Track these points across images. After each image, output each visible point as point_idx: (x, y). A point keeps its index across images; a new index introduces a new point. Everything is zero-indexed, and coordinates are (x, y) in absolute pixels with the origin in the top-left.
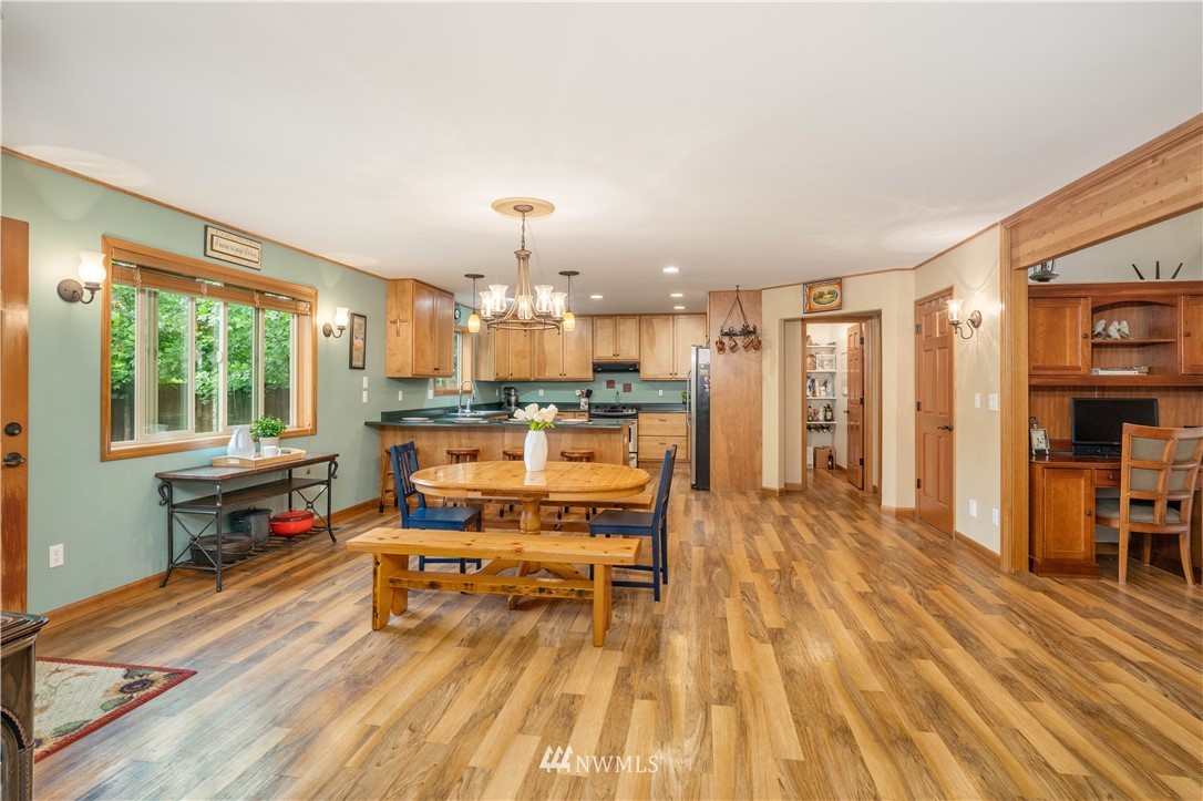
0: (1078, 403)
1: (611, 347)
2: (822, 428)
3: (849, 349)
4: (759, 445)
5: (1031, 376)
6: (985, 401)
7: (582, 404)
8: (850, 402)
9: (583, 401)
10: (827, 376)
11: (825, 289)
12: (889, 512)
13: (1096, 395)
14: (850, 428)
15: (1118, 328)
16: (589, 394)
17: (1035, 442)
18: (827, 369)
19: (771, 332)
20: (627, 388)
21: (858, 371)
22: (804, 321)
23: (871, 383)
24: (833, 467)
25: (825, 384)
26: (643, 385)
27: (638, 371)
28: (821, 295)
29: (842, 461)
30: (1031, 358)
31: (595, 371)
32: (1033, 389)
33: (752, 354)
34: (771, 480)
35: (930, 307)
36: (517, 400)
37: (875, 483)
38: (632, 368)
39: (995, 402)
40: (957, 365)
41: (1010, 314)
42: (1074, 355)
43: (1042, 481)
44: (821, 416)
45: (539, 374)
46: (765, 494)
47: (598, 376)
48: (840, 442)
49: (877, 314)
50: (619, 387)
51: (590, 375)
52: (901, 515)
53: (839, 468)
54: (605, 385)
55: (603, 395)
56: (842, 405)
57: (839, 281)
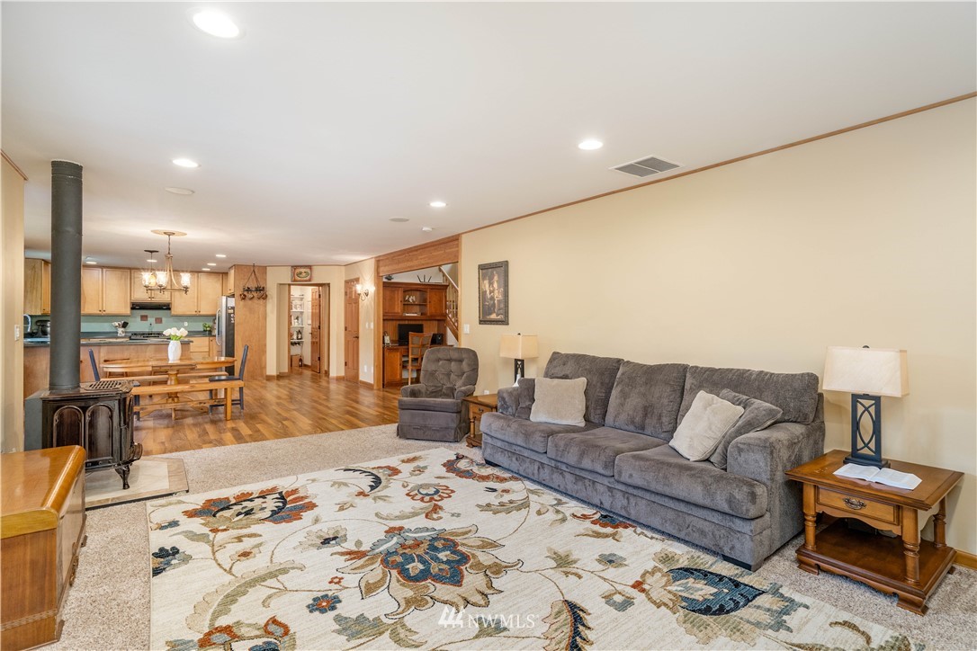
0: (400, 326)
2: (296, 343)
3: (312, 299)
4: (264, 352)
5: (384, 316)
6: (369, 326)
8: (312, 328)
9: (120, 330)
10: (299, 314)
11: (303, 270)
12: (333, 379)
13: (406, 322)
14: (313, 343)
15: (412, 299)
16: (125, 325)
17: (386, 342)
18: (299, 310)
19: (272, 290)
20: (159, 321)
21: (318, 311)
22: (289, 285)
23: (324, 317)
24: (303, 366)
25: (297, 318)
26: (171, 319)
27: (170, 309)
28: (301, 273)
29: (308, 361)
30: (384, 309)
31: (133, 308)
32: (384, 320)
33: (261, 301)
34: (272, 370)
35: (350, 283)
37: (326, 369)
38: (165, 307)
39: (372, 326)
40: (360, 310)
41: (377, 291)
42: (398, 309)
43: (386, 354)
44: (295, 337)
46: (269, 378)
47: (135, 311)
48: (306, 352)
49: (329, 285)
50: (151, 320)
51: (128, 311)
52: (339, 379)
53: (306, 366)
54: (139, 319)
55: (137, 325)
56: (307, 330)
57: (310, 267)
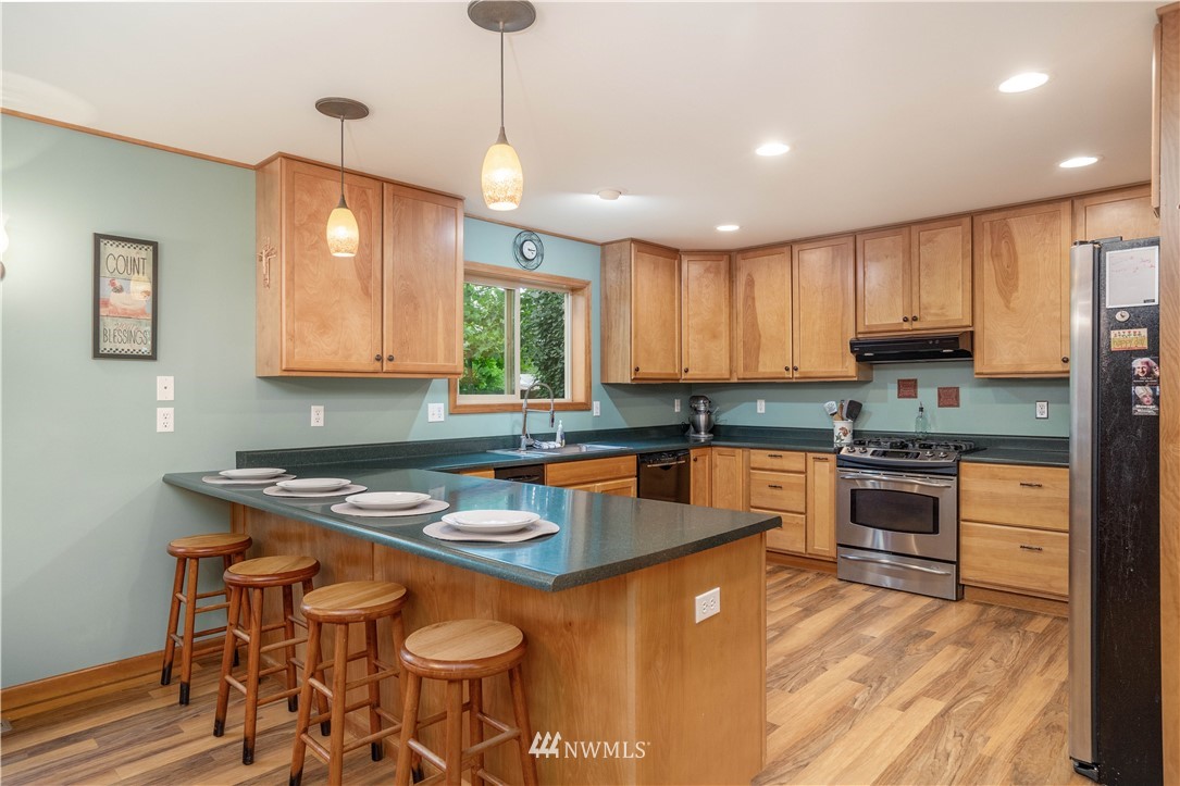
1: (899, 301)
7: (837, 432)
16: (854, 410)
20: (949, 398)
26: (988, 392)
27: (969, 355)
31: (861, 358)
36: (709, 421)
38: (953, 348)
45: (746, 368)
47: (872, 369)
50: (928, 395)
51: (848, 367)
54: (893, 390)
55: (890, 413)
